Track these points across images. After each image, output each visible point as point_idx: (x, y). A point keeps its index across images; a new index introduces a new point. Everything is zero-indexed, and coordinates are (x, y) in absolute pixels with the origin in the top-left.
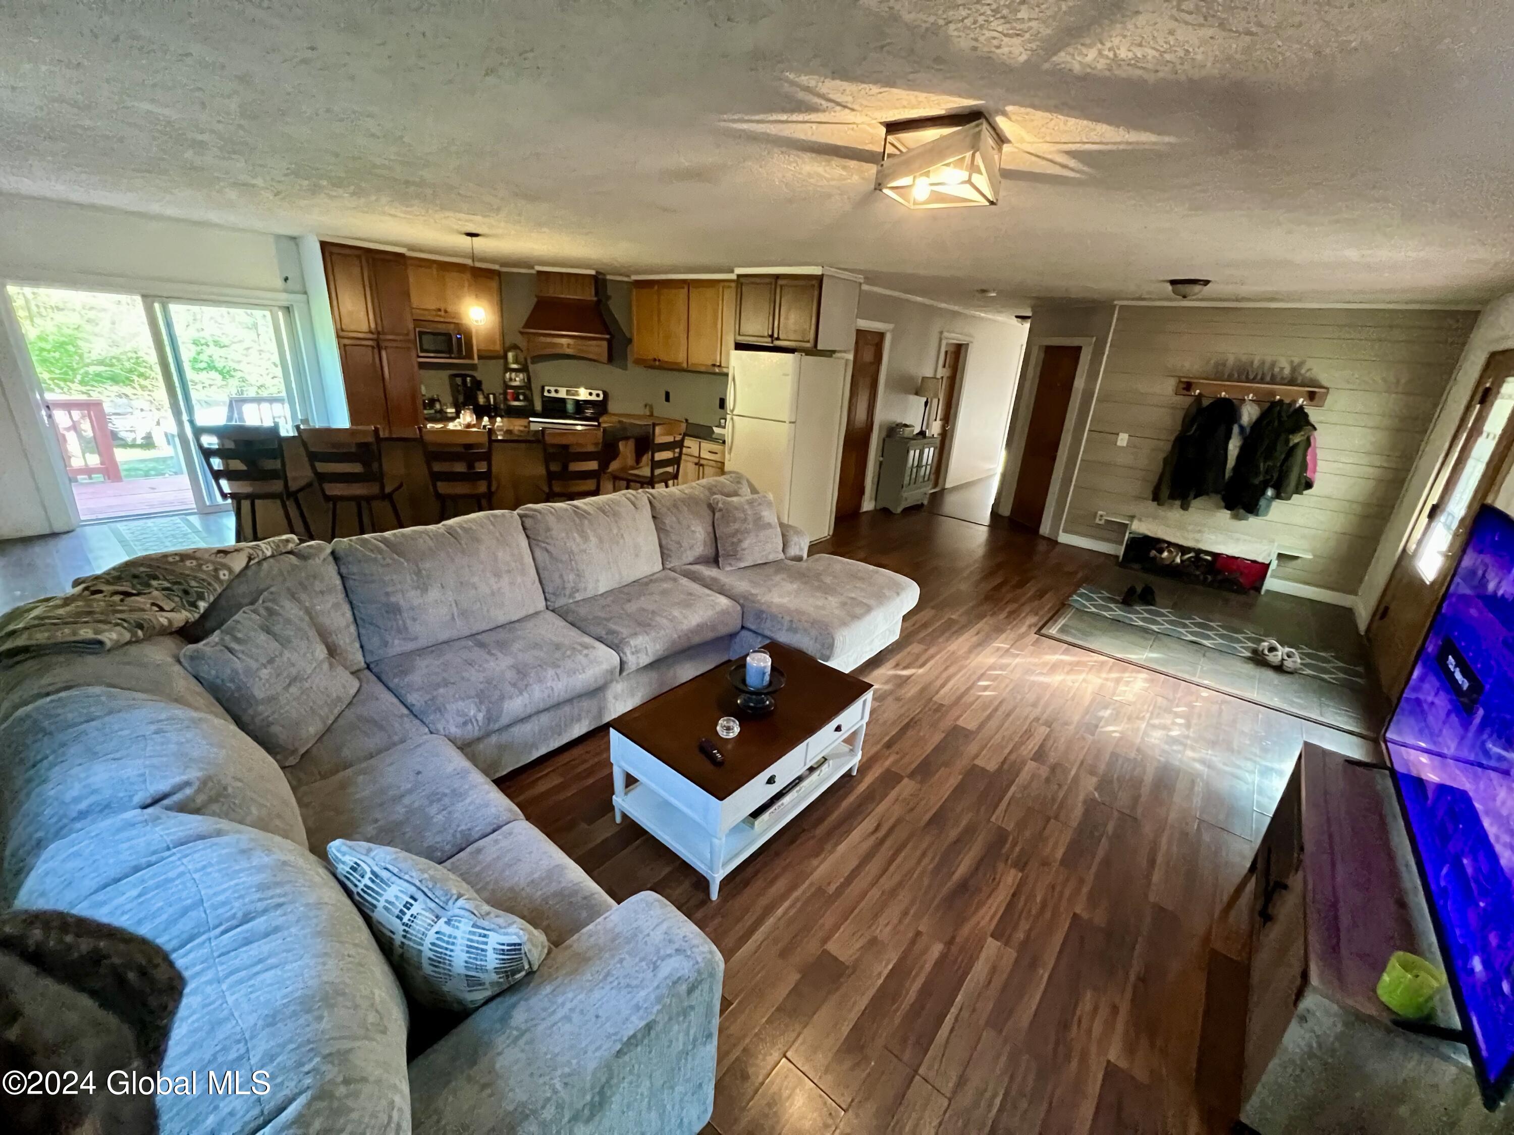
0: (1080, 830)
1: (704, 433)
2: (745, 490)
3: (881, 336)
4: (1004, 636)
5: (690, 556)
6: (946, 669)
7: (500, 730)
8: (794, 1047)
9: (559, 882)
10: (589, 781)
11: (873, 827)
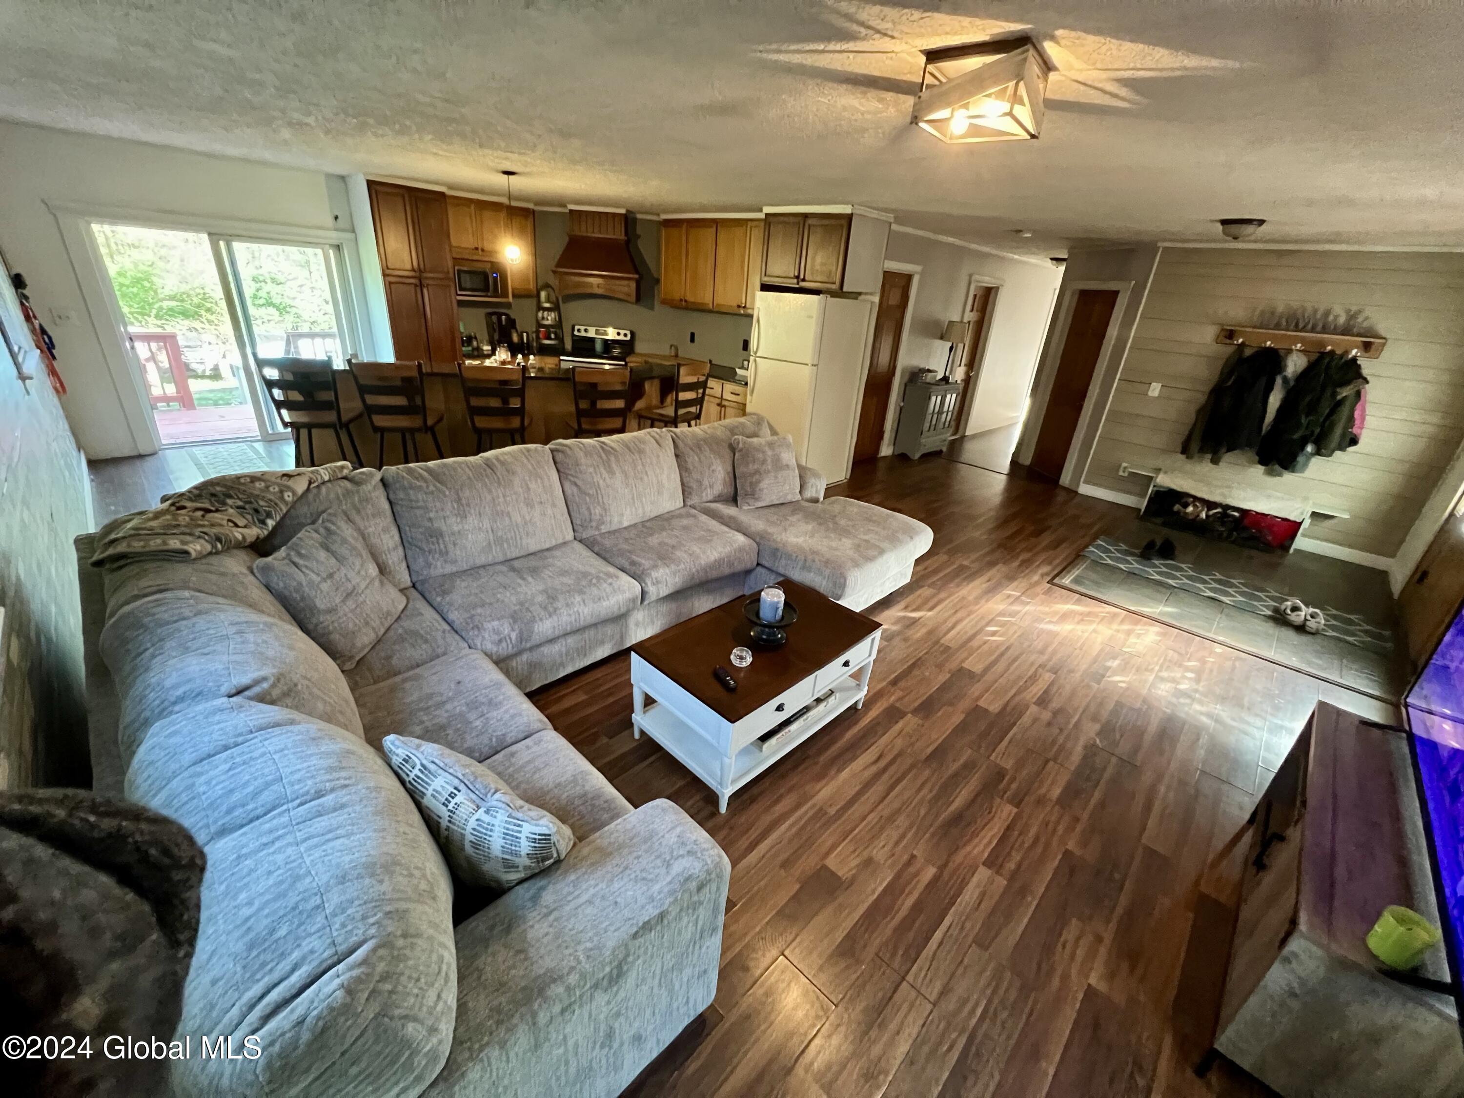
0: (1078, 773)
1: (727, 374)
2: (765, 431)
3: (909, 278)
4: (1015, 584)
5: (709, 494)
6: (955, 613)
7: (531, 649)
8: (792, 947)
9: (584, 786)
10: (611, 700)
11: (874, 758)
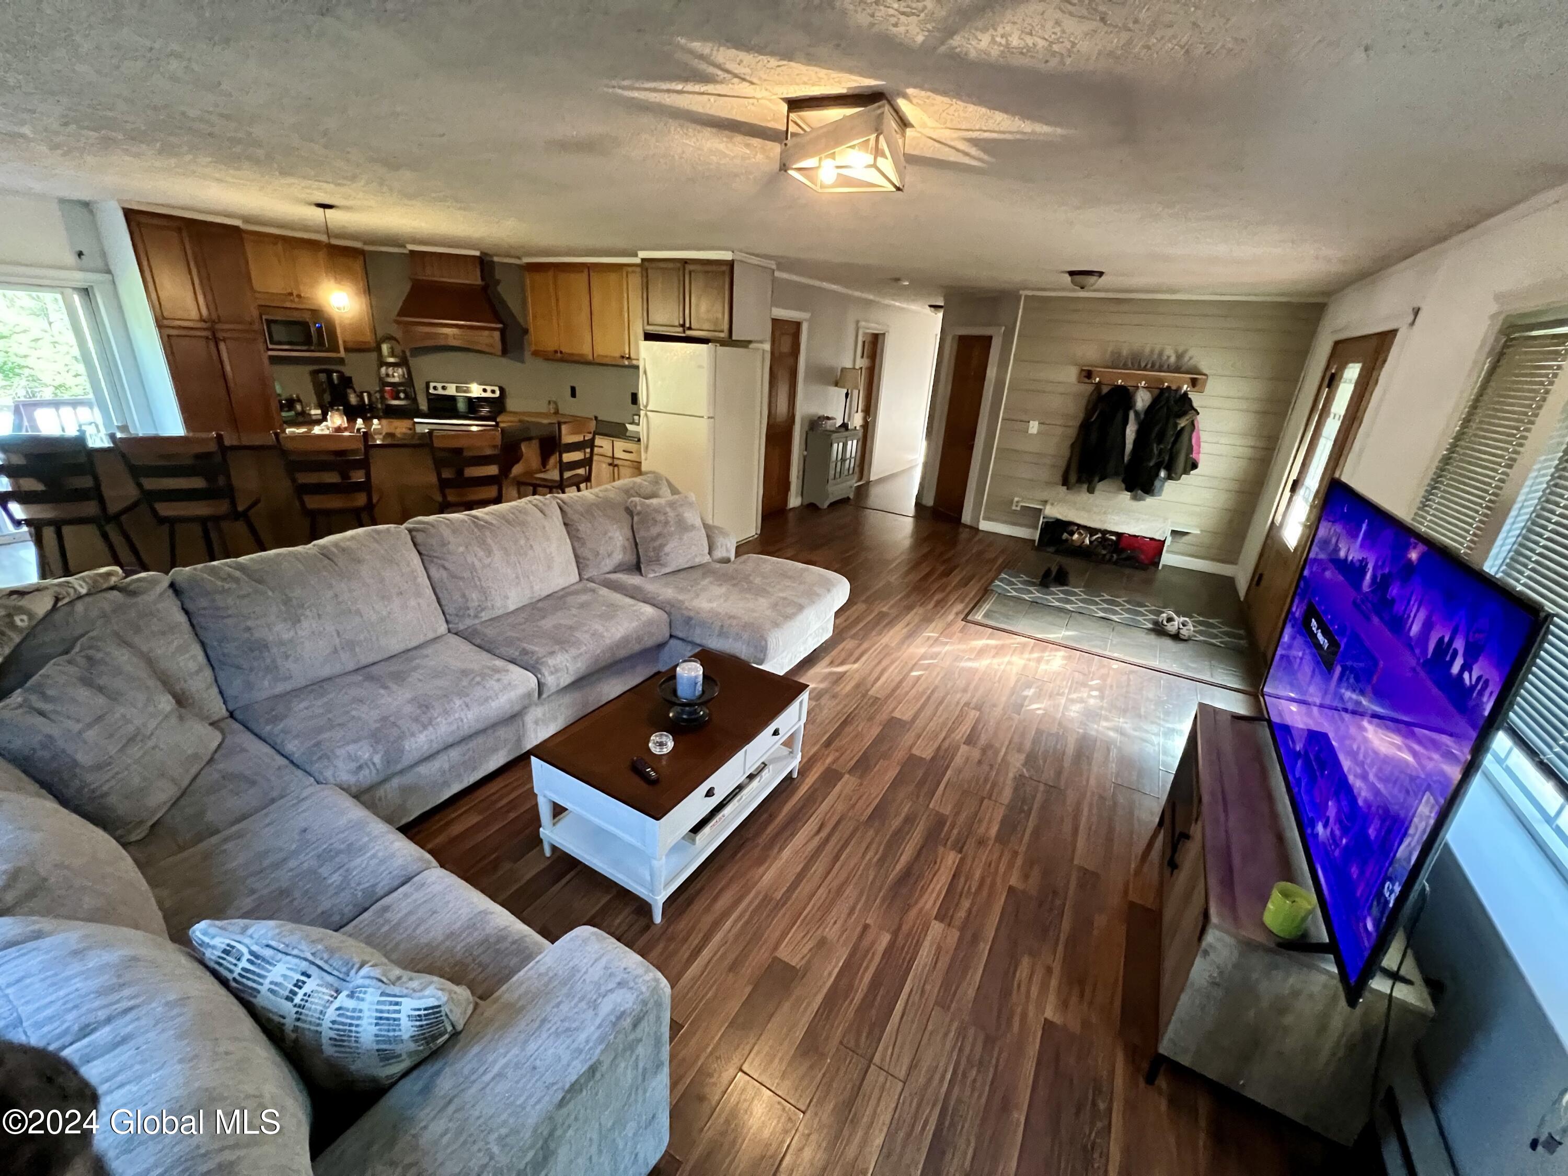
0: (1011, 807)
1: (617, 431)
2: (665, 490)
3: (798, 325)
4: (933, 624)
5: (609, 564)
6: (880, 662)
7: (401, 772)
8: (749, 1060)
9: (484, 929)
10: (512, 815)
11: (816, 828)
